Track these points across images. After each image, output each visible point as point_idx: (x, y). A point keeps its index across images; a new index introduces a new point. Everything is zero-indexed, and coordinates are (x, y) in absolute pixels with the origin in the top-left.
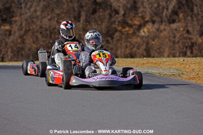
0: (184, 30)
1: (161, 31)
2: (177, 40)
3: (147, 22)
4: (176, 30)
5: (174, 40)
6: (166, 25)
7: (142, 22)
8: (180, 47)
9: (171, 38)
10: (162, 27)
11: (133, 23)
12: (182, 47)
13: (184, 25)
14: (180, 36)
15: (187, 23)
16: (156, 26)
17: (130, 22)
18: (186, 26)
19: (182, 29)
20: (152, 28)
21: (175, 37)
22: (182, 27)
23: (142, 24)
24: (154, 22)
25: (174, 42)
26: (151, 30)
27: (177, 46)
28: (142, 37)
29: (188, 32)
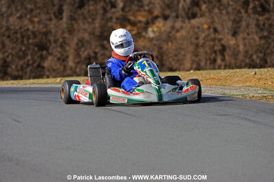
0: (209, 28)
1: (178, 31)
2: (201, 41)
3: (157, 17)
4: (199, 28)
5: (197, 41)
6: (184, 22)
7: (150, 18)
8: (206, 52)
9: (193, 40)
10: (178, 25)
11: (136, 20)
12: (209, 52)
13: (209, 21)
14: (206, 37)
15: (213, 18)
16: (169, 23)
17: (132, 18)
18: (213, 22)
19: (206, 26)
20: (164, 26)
21: (197, 38)
22: (206, 23)
23: (150, 20)
24: (166, 18)
25: (197, 45)
26: (163, 29)
27: (201, 50)
28: (151, 40)
29: (215, 30)
